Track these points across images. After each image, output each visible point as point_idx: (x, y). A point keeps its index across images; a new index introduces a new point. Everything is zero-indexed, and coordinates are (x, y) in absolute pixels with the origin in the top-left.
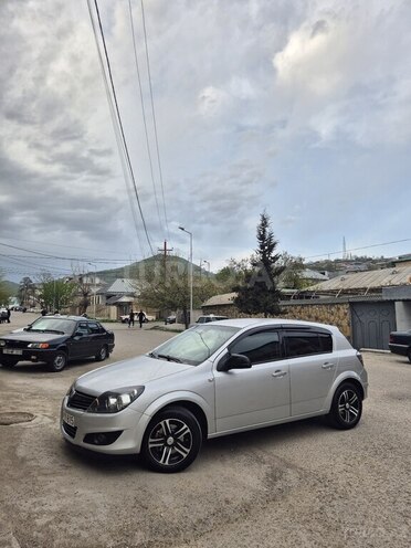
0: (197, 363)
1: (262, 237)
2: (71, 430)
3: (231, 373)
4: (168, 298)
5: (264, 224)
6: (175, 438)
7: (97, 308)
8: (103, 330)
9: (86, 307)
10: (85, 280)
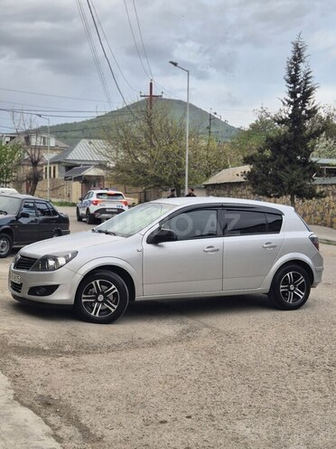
0: (128, 236)
1: (293, 79)
2: (16, 287)
3: (161, 246)
4: (151, 172)
5: (298, 58)
6: (105, 295)
7: (53, 183)
8: (55, 213)
9: (35, 183)
10: (34, 141)
